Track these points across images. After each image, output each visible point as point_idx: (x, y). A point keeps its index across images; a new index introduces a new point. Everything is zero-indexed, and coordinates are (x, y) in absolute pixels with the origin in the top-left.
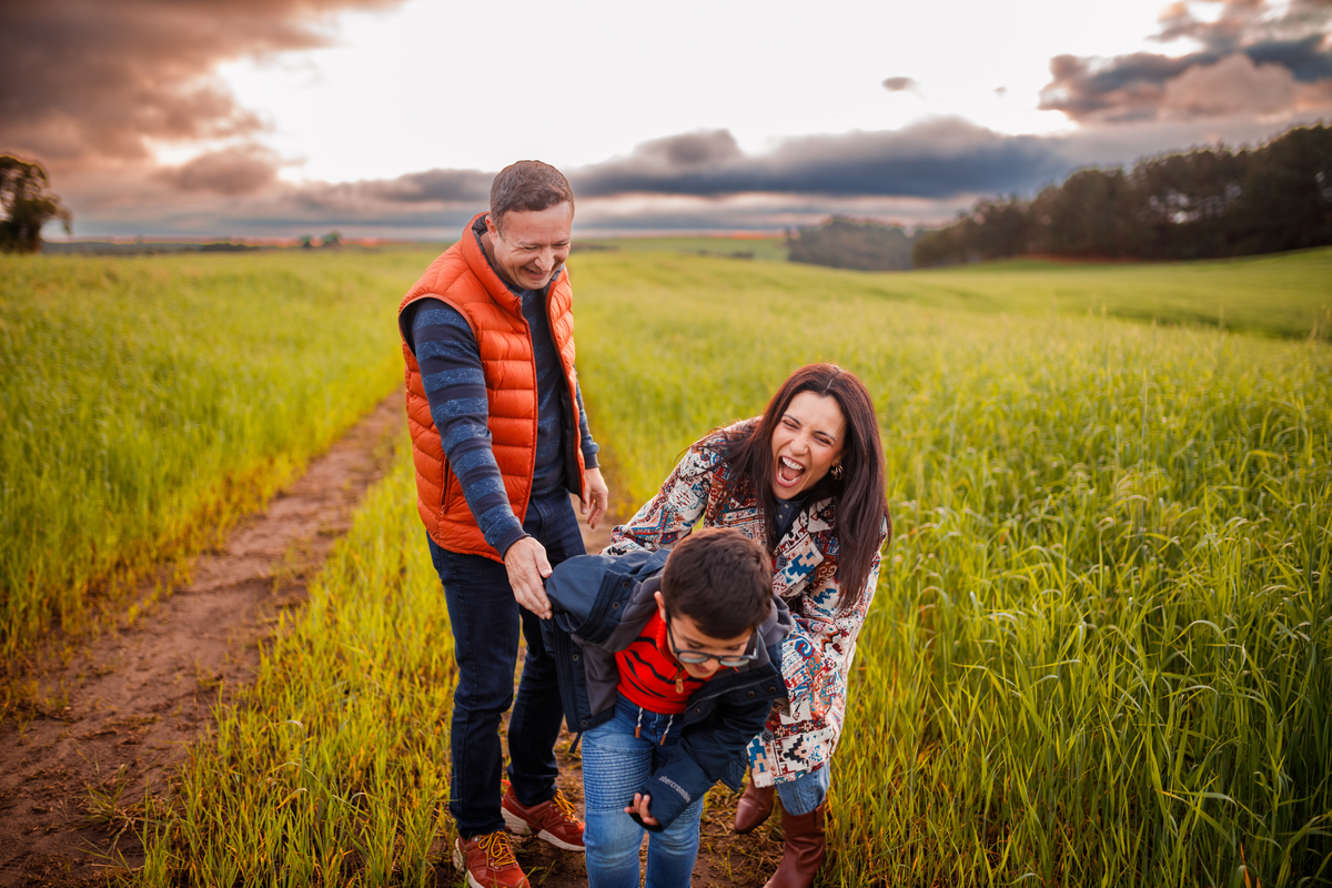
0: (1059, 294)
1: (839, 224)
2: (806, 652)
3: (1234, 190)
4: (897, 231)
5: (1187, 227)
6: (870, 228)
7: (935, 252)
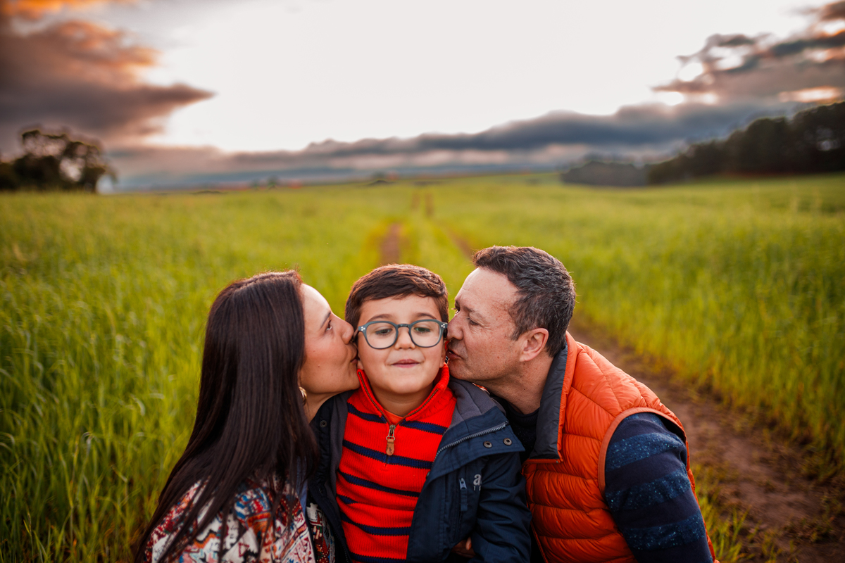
4: (631, 166)
5: (832, 152)
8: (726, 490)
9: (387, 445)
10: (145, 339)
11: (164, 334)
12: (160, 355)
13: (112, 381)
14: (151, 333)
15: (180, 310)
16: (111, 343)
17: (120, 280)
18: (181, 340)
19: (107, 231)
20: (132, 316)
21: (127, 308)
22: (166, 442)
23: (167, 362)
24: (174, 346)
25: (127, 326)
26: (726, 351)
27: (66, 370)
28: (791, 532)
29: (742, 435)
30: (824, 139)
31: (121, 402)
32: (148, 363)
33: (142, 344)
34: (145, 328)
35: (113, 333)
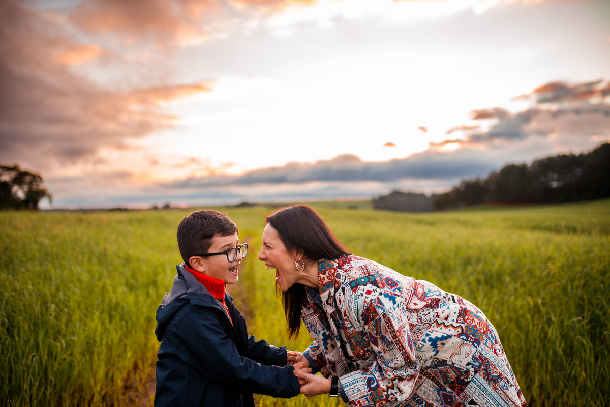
0: (505, 220)
1: (396, 194)
2: (372, 386)
3: (578, 171)
4: (422, 196)
5: (558, 189)
6: (411, 196)
7: (442, 203)
10: (68, 307)
11: (79, 306)
12: (77, 316)
13: (47, 331)
14: (72, 304)
15: (91, 292)
16: (47, 309)
17: (54, 273)
18: (90, 309)
19: (47, 241)
20: (61, 294)
21: (58, 290)
22: (76, 364)
23: (80, 321)
24: (85, 311)
25: (57, 300)
27: (22, 324)
30: (554, 180)
31: (52, 341)
32: (69, 320)
33: (66, 310)
34: (68, 301)
35: (49, 304)
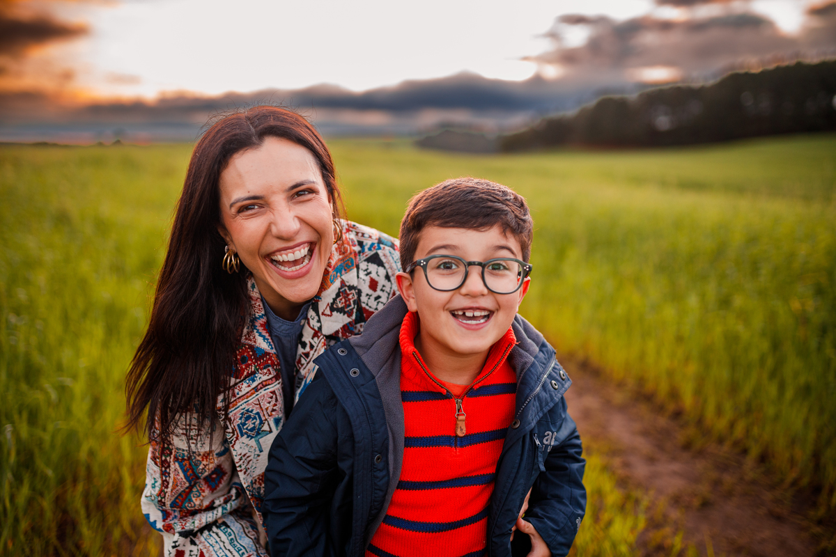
8: (617, 462)
9: (456, 424)
26: (604, 328)
28: (676, 500)
29: (622, 409)
